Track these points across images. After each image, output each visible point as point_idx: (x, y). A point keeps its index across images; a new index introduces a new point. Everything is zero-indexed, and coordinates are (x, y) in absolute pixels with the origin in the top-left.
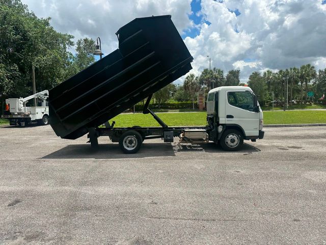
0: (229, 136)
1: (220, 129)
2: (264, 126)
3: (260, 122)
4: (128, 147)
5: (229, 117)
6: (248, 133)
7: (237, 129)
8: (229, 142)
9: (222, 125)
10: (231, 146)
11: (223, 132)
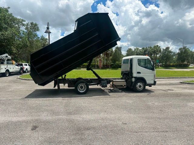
0: (138, 84)
1: (133, 80)
2: (156, 78)
3: (155, 76)
4: (80, 90)
5: (139, 73)
6: (148, 82)
7: (142, 80)
8: (138, 87)
9: (134, 77)
10: (139, 89)
11: (135, 81)
